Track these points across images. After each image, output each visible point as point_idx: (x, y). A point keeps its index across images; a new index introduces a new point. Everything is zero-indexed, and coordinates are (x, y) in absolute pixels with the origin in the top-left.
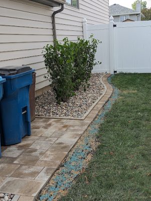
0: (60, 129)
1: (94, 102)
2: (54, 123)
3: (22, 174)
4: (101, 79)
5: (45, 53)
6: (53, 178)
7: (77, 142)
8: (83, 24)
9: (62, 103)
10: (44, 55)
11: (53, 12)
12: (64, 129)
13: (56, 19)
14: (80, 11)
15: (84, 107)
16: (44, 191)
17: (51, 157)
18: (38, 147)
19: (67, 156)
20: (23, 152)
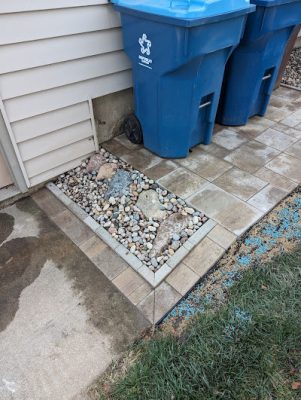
3: (231, 185)
17: (286, 168)
20: (243, 144)
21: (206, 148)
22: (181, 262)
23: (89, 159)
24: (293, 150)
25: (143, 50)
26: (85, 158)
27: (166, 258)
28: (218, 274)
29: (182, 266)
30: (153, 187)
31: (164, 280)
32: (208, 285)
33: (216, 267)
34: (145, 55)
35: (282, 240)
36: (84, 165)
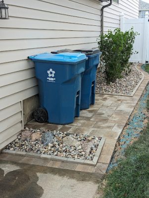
0: (115, 102)
1: (137, 84)
2: (109, 97)
3: (101, 127)
4: (136, 67)
5: (99, 41)
6: (124, 130)
7: (133, 111)
8: (121, 17)
9: (111, 83)
10: (99, 43)
11: (102, 6)
12: (120, 102)
13: (104, 13)
14: (120, 6)
15: (130, 87)
16: (121, 138)
17: (118, 118)
18: (104, 112)
19: (129, 119)
20: (94, 114)
21: (79, 118)
22: (100, 154)
23: (21, 134)
24: (116, 113)
25: (50, 75)
26: (18, 134)
27: (94, 154)
28: (117, 153)
29: (102, 155)
30: (67, 135)
31: (97, 162)
32: (116, 158)
33: (115, 152)
34: (51, 77)
35: (133, 138)
36: (19, 137)
